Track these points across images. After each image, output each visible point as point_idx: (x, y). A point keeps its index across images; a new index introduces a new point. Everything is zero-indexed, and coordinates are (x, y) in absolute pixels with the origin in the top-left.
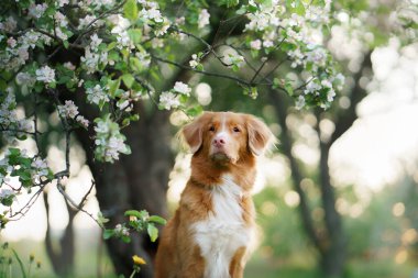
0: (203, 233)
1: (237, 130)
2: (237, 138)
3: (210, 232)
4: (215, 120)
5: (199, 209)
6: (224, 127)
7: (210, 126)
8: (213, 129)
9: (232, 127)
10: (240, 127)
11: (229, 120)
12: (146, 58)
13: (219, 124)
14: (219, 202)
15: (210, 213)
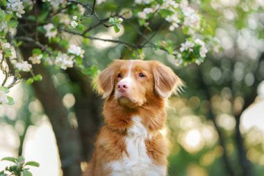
0: (119, 172)
1: (142, 75)
2: (143, 83)
3: (125, 170)
4: (123, 67)
5: (113, 150)
6: (130, 73)
7: (118, 72)
8: (120, 76)
9: (137, 73)
10: (145, 73)
11: (134, 66)
12: (52, 30)
13: (126, 71)
14: (130, 143)
15: (124, 153)
